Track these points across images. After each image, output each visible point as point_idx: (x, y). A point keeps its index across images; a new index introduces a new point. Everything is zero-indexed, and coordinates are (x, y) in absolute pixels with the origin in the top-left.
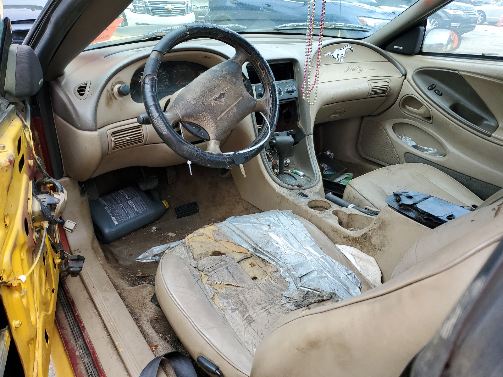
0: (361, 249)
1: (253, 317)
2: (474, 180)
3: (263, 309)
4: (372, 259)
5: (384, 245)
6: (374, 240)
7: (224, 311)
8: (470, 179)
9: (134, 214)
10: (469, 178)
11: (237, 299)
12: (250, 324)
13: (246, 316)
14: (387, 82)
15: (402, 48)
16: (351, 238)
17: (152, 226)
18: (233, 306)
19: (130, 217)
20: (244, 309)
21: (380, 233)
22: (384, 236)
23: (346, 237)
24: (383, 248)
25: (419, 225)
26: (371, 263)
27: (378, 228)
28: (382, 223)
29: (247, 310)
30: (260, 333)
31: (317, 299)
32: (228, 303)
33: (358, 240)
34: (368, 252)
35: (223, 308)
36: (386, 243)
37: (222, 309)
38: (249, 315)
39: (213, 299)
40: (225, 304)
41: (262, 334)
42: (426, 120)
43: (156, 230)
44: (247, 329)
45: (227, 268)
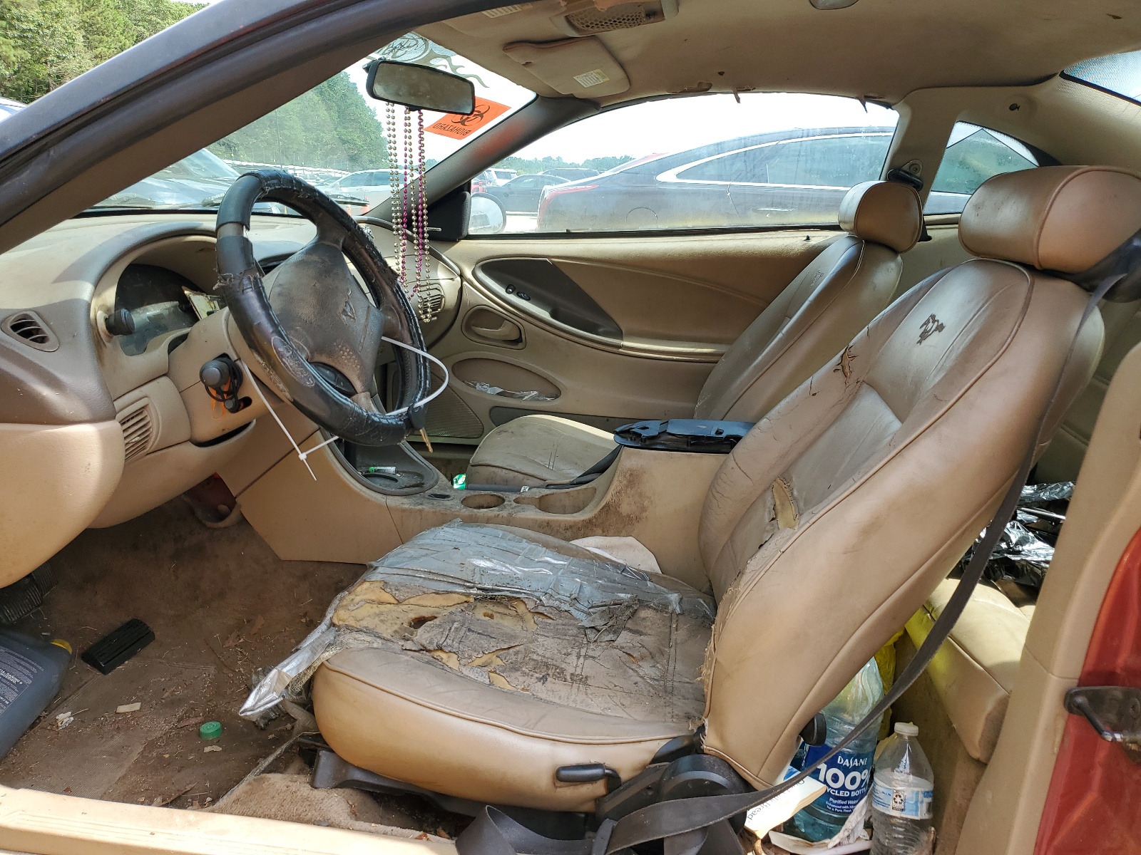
0: (605, 533)
1: (579, 673)
2: (613, 420)
3: (578, 658)
4: (631, 540)
5: (644, 509)
6: (625, 509)
7: (527, 690)
8: (608, 420)
9: (14, 690)
10: (606, 419)
11: (533, 663)
12: (585, 684)
13: (568, 677)
14: (436, 289)
15: (440, 229)
16: (580, 526)
17: (51, 716)
18: (538, 675)
19: (7, 703)
20: (556, 670)
21: (632, 492)
22: (641, 495)
23: (571, 527)
24: (644, 514)
25: (690, 455)
26: (631, 546)
27: (627, 487)
28: (631, 475)
29: (563, 671)
30: (611, 686)
31: (628, 613)
32: (524, 674)
33: (594, 521)
34: (618, 533)
35: (523, 687)
36: (646, 503)
37: (523, 689)
38: (572, 674)
39: (491, 684)
40: (521, 679)
41: (615, 686)
42: (509, 346)
43: (72, 719)
44: (589, 692)
45: (469, 630)
